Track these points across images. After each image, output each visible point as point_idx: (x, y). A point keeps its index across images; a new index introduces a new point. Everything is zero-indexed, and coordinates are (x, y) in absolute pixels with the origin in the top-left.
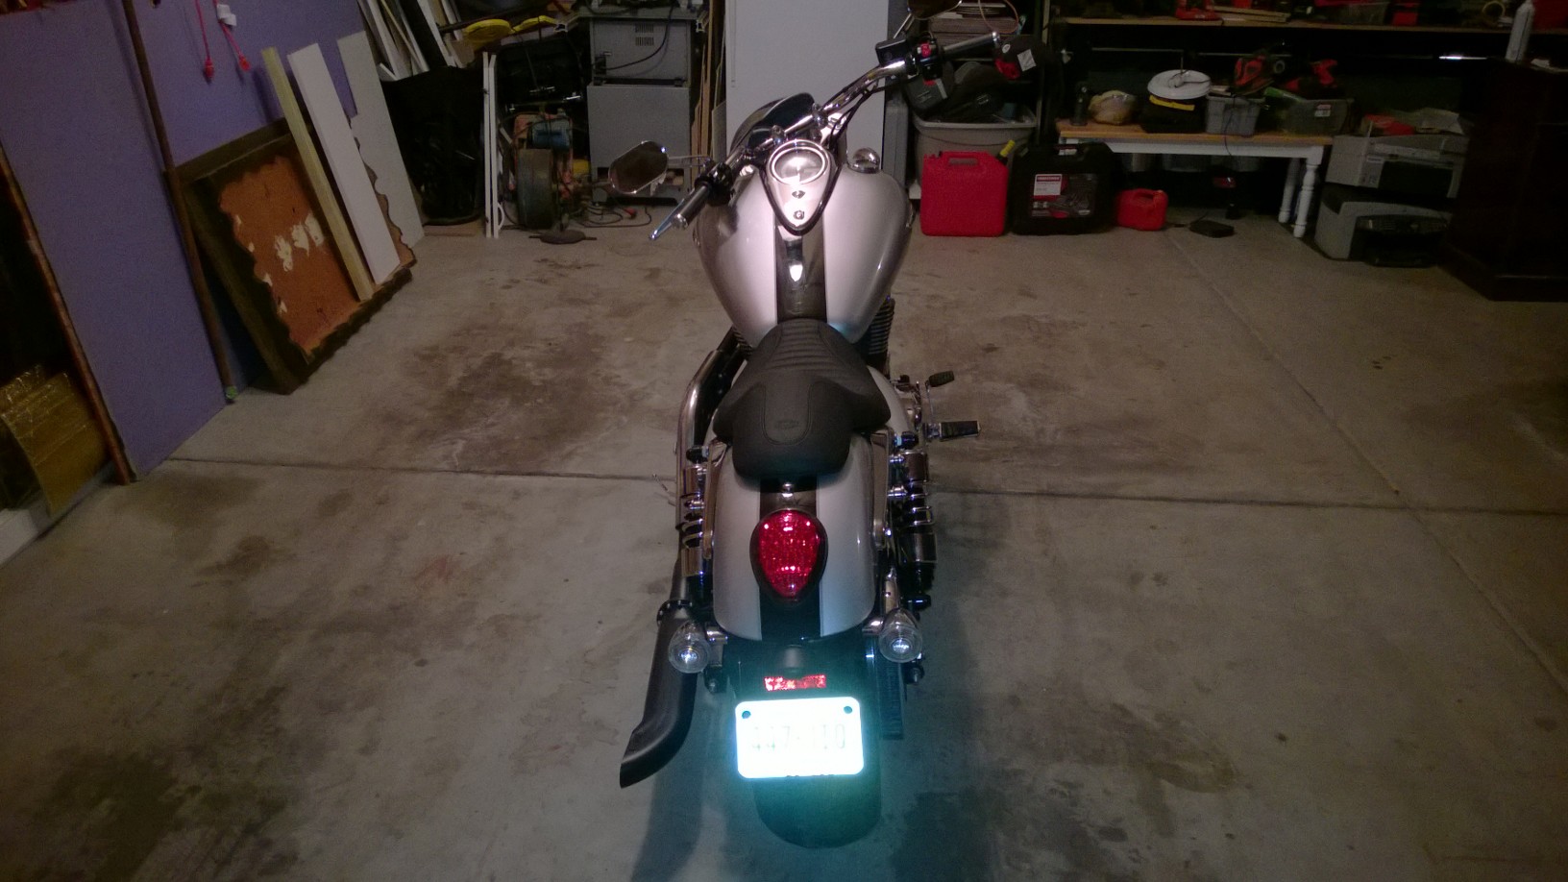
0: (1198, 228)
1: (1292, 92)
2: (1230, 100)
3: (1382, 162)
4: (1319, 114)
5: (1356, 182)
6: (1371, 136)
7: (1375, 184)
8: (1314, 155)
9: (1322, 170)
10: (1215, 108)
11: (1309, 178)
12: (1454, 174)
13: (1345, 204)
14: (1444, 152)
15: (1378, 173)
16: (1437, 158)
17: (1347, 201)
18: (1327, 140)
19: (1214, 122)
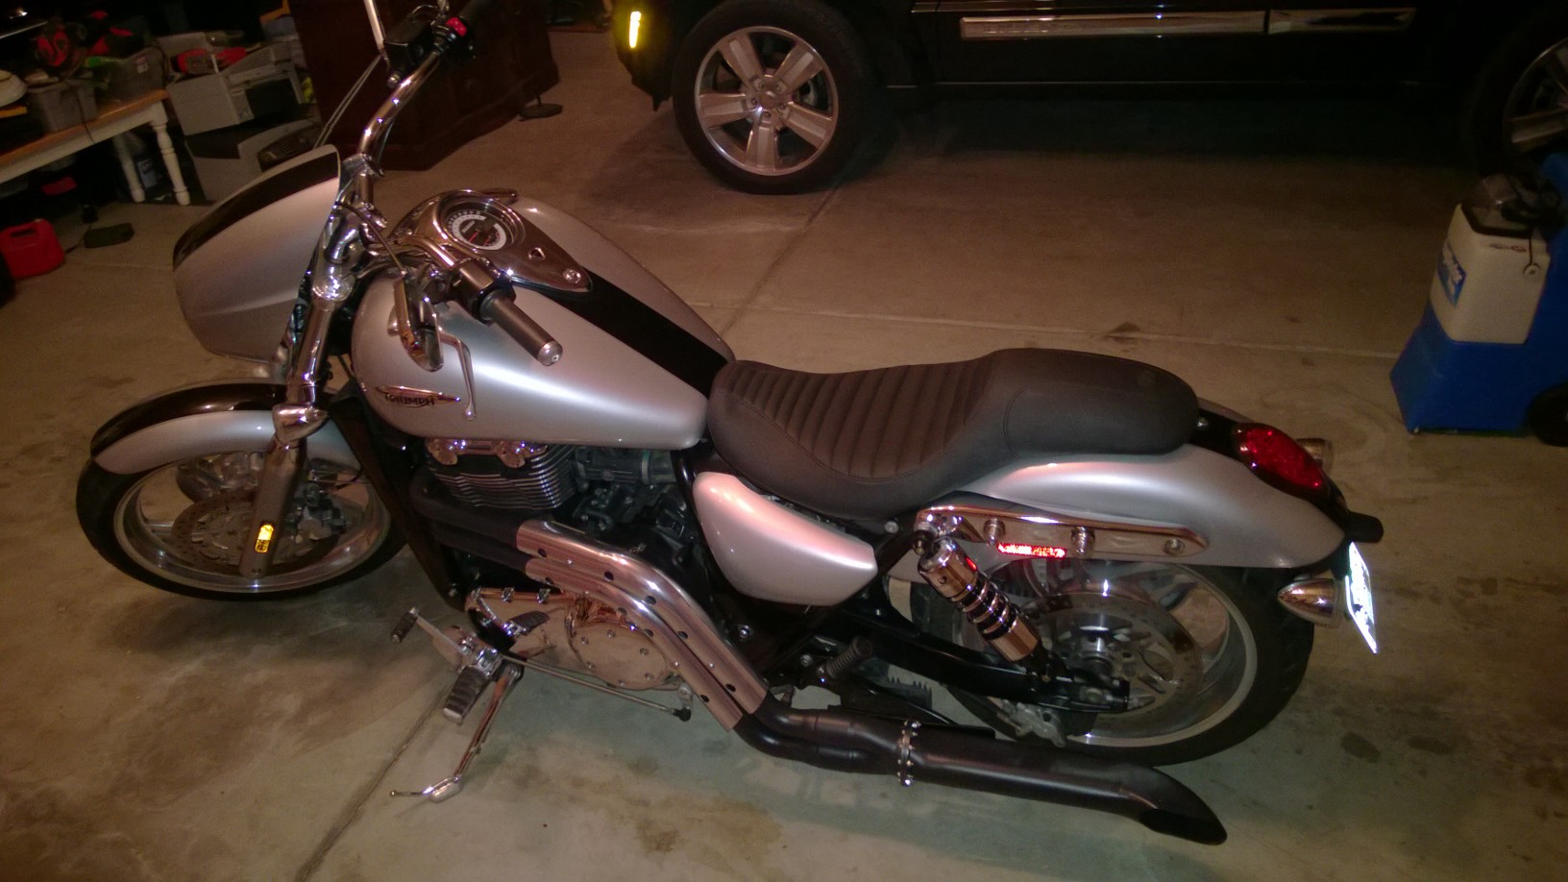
0: (91, 241)
1: (105, 54)
2: (62, 86)
3: (243, 92)
4: (141, 69)
5: (237, 121)
6: (221, 69)
7: (249, 115)
8: (155, 116)
9: (174, 129)
10: (46, 101)
11: (164, 141)
12: (292, 80)
13: (240, 146)
14: (276, 63)
15: (246, 104)
16: (274, 71)
17: (241, 142)
18: (161, 94)
19: (53, 117)
